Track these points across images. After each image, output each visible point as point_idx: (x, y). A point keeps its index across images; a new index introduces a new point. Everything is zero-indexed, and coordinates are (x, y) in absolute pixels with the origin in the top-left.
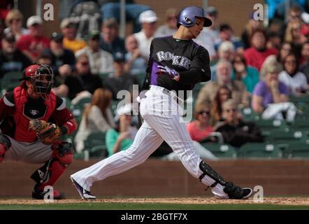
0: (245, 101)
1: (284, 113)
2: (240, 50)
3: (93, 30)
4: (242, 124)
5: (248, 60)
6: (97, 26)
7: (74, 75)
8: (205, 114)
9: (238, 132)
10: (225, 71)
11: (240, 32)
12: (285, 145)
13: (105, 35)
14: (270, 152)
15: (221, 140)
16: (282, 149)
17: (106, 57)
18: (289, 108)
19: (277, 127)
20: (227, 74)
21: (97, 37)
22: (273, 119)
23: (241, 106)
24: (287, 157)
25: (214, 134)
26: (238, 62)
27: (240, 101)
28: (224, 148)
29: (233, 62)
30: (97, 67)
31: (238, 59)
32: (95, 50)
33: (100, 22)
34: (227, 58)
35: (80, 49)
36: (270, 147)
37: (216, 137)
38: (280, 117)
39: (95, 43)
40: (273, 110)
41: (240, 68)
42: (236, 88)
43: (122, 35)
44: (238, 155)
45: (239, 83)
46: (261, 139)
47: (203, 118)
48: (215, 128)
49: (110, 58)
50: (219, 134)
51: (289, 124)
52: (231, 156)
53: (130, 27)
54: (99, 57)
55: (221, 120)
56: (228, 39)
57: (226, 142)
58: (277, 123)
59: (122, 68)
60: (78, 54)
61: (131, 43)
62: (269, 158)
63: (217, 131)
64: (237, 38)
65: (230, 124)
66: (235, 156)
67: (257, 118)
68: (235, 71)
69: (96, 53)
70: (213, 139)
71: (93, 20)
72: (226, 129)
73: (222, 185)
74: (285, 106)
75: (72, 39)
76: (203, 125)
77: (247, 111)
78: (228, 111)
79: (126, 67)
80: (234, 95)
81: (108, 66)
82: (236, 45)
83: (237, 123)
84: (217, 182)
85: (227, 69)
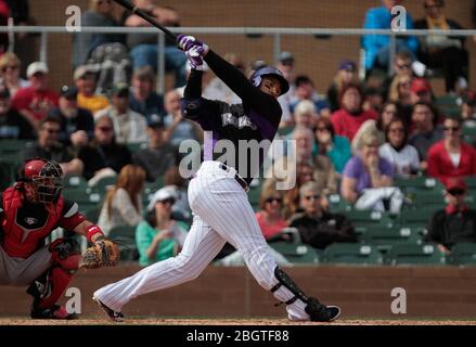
0: (332, 185)
1: (386, 202)
2: (325, 113)
3: (119, 82)
4: (327, 216)
5: (336, 127)
6: (124, 77)
7: (92, 144)
8: (275, 202)
9: (321, 228)
10: (303, 142)
11: (326, 88)
12: (388, 247)
13: (135, 89)
14: (366, 256)
15: (298, 239)
16: (383, 252)
17: (137, 120)
18: (393, 194)
19: (376, 221)
20: (306, 146)
21: (125, 93)
22: (371, 209)
23: (326, 191)
24: (389, 264)
25: (287, 230)
26: (321, 130)
27: (325, 184)
28: (302, 250)
29: (315, 130)
30: (125, 134)
31: (322, 125)
32: (122, 111)
33: (129, 71)
34: (307, 124)
35: (101, 108)
36: (365, 250)
37: (290, 234)
38: (380, 207)
39: (122, 101)
40: (371, 198)
41: (324, 137)
42: (319, 166)
43: (160, 90)
44: (321, 260)
45: (323, 160)
46: (353, 238)
47: (272, 207)
48: (289, 222)
49: (143, 121)
50: (294, 230)
51: (393, 217)
52: (311, 260)
53: (171, 78)
54: (126, 120)
55: (300, 210)
56: (307, 97)
57: (304, 242)
58: (376, 216)
59: (159, 136)
60: (97, 115)
61: (173, 101)
62: (365, 265)
63: (291, 226)
64: (320, 96)
65: (311, 216)
66: (316, 260)
67: (349, 208)
68: (317, 142)
69: (124, 116)
70: (286, 236)
71: (119, 68)
72: (304, 222)
73: (304, 301)
74: (389, 191)
75: (89, 94)
76: (272, 217)
77: (335, 198)
78: (308, 198)
79: (165, 134)
80: (316, 175)
81: (139, 133)
82: (319, 105)
83: (320, 214)
84: (297, 296)
85: (306, 139)
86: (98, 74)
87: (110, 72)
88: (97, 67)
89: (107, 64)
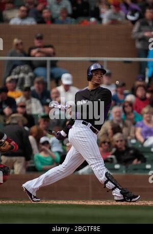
0: (132, 134)
6: (29, 81)
21: (28, 89)
22: (151, 146)
23: (129, 138)
27: (129, 134)
28: (117, 166)
40: (151, 141)
42: (126, 125)
44: (126, 171)
47: (105, 146)
52: (122, 171)
54: (30, 103)
60: (18, 101)
63: (112, 155)
66: (124, 172)
67: (140, 146)
69: (29, 100)
71: (27, 77)
73: (120, 189)
77: (133, 141)
80: (124, 130)
84: (116, 187)
86: (17, 80)
87: (23, 79)
88: (16, 77)
89: (22, 75)
